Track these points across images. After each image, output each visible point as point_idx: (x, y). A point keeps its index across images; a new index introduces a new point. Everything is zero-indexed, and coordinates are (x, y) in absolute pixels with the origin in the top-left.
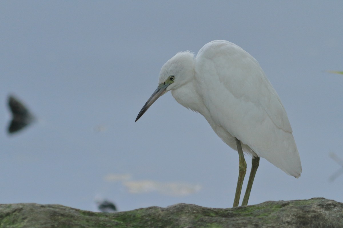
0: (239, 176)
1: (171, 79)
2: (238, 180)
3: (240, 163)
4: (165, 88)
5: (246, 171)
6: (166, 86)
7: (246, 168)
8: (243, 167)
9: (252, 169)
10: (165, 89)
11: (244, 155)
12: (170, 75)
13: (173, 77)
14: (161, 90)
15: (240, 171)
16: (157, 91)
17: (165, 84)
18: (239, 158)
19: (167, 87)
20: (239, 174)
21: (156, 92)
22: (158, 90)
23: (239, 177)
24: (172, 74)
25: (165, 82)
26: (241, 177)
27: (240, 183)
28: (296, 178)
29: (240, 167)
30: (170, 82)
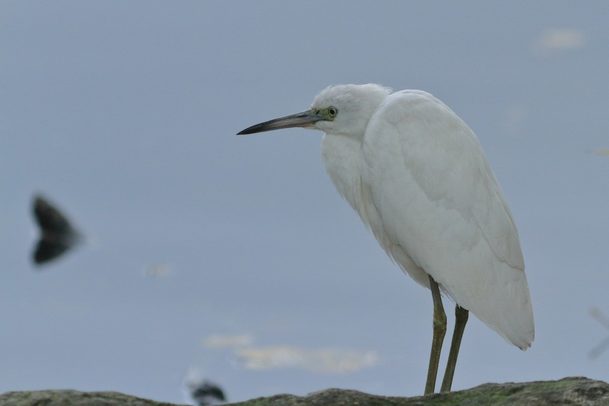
0: (434, 338)
1: (332, 112)
2: (433, 347)
3: (435, 316)
4: (315, 119)
5: (446, 329)
6: (318, 117)
7: (445, 323)
8: (440, 323)
9: (456, 324)
10: (314, 122)
11: (441, 297)
12: (333, 105)
13: (335, 111)
14: (307, 118)
15: (435, 329)
16: (301, 115)
17: (319, 115)
18: (434, 306)
19: (318, 121)
20: (434, 334)
21: (299, 115)
22: (304, 116)
23: (433, 340)
24: (336, 106)
25: (319, 111)
26: (437, 340)
27: (435, 351)
28: (521, 350)
29: (435, 323)
30: (328, 117)
